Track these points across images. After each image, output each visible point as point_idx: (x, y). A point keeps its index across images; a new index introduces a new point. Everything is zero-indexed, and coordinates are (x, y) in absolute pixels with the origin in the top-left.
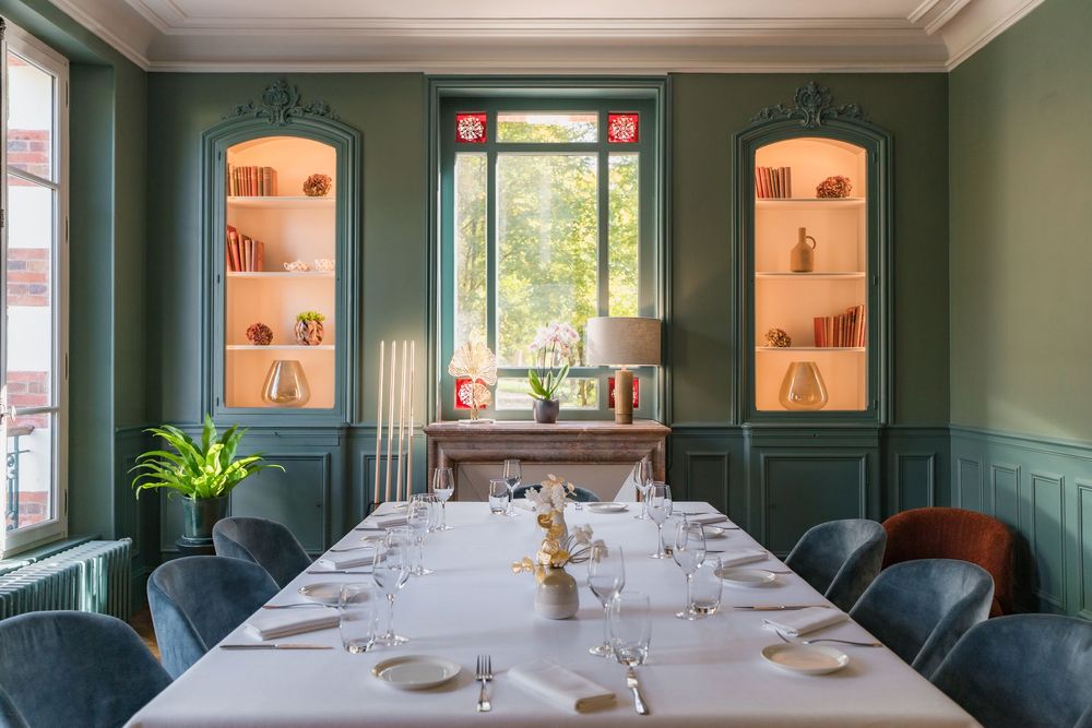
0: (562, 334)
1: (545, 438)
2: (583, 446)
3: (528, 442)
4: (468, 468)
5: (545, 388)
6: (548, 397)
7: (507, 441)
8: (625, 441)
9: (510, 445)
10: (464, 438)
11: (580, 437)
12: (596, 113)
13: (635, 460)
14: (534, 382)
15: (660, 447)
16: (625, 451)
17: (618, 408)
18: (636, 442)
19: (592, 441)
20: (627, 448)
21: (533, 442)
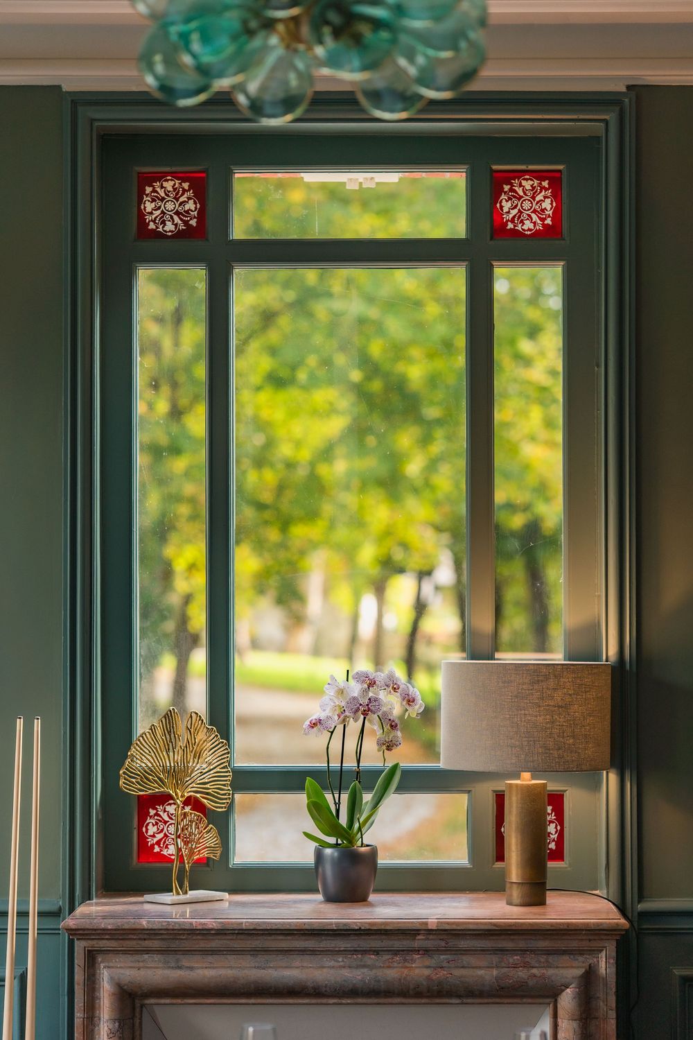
0: (382, 695)
1: (342, 944)
2: (428, 962)
3: (303, 952)
4: (167, 1014)
5: (343, 820)
6: (351, 841)
7: (255, 952)
8: (523, 951)
9: (261, 959)
10: (156, 944)
11: (419, 942)
12: (464, 168)
13: (548, 994)
14: (317, 809)
15: (605, 965)
16: (522, 974)
17: (514, 867)
18: (549, 952)
19: (446, 951)
20: (527, 966)
21: (313, 952)
